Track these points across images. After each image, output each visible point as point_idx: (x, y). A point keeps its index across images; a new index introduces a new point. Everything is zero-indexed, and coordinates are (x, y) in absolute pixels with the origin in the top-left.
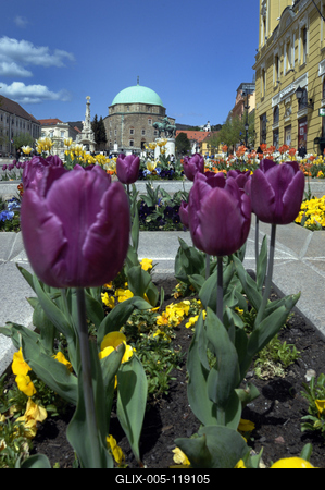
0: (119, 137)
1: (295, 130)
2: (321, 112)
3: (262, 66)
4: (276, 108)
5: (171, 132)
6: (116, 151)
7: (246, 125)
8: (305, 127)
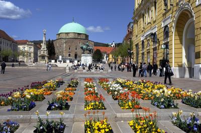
0: (63, 52)
1: (152, 54)
2: (163, 47)
3: (136, 18)
4: (143, 41)
5: (90, 51)
6: (60, 60)
7: (129, 49)
8: (156, 53)
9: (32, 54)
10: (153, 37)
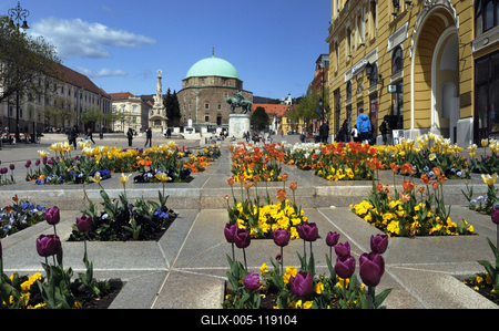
0: (194, 112)
1: (366, 107)
2: (390, 89)
3: (336, 39)
4: (349, 83)
5: (245, 107)
6: (190, 127)
7: (320, 100)
8: (376, 104)
9: (139, 119)
10: (369, 70)
